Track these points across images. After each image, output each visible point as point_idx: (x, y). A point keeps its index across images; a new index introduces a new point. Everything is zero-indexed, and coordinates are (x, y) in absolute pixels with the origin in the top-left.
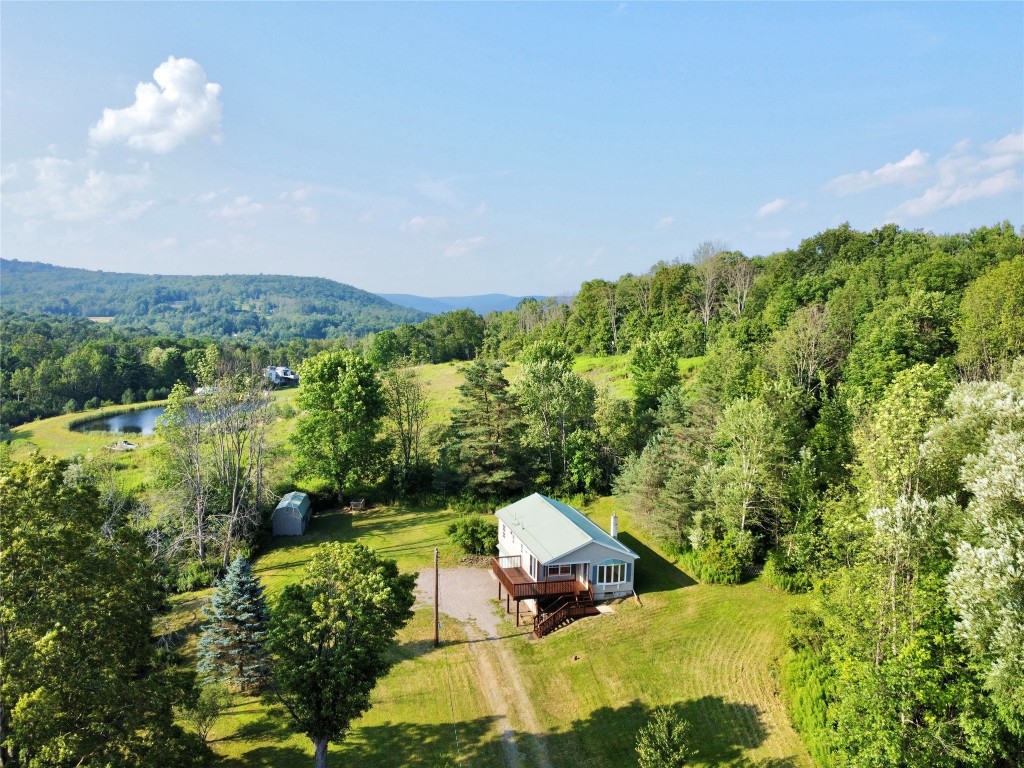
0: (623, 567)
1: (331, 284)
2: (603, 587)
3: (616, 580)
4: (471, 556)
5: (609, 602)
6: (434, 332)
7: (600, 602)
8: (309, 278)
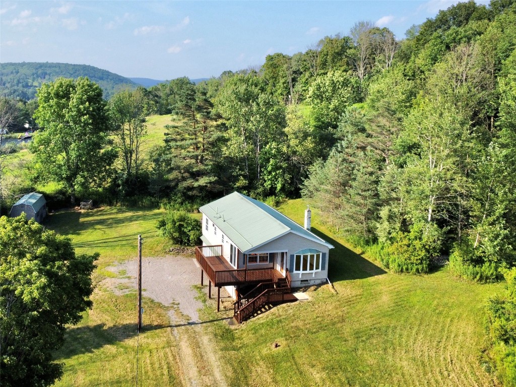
1: (93, 68)
2: (299, 274)
3: (311, 268)
4: (178, 246)
5: (305, 289)
6: (161, 94)
7: (297, 289)
8: (80, 65)
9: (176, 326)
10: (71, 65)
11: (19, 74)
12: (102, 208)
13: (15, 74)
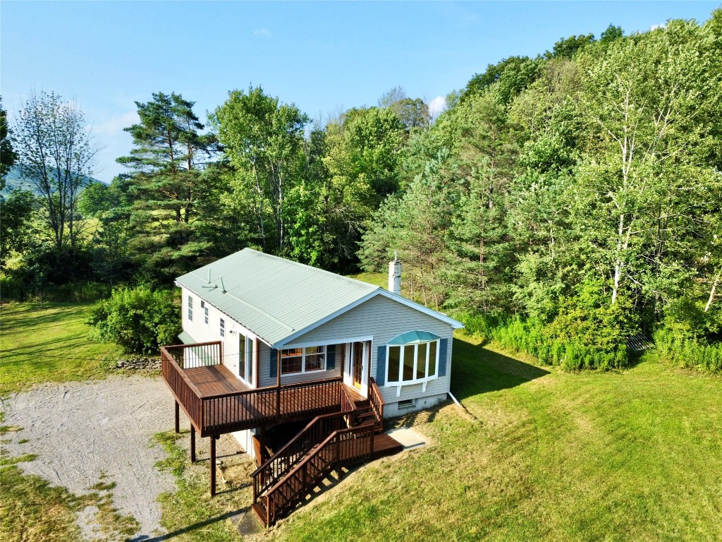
0: (433, 345)
2: (396, 389)
3: (422, 374)
4: (133, 357)
5: (409, 420)
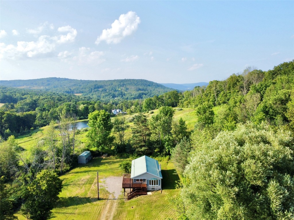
2: (151, 186)
3: (155, 185)
5: (153, 191)
7: (150, 191)
9: (110, 199)
10: (136, 80)
11: (112, 85)
12: (111, 157)
13: (111, 85)
